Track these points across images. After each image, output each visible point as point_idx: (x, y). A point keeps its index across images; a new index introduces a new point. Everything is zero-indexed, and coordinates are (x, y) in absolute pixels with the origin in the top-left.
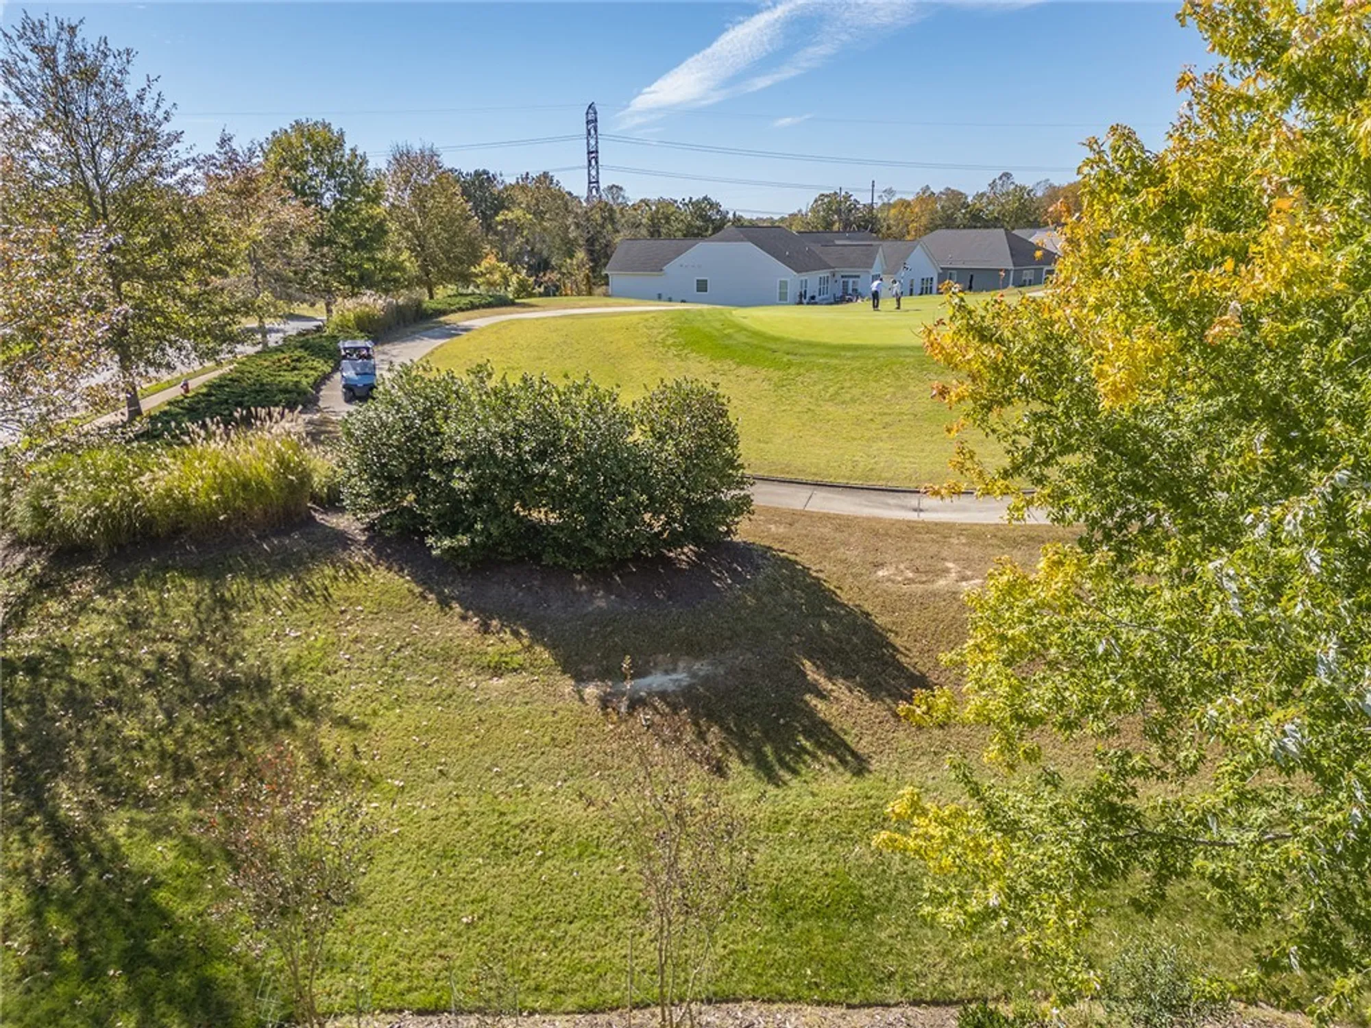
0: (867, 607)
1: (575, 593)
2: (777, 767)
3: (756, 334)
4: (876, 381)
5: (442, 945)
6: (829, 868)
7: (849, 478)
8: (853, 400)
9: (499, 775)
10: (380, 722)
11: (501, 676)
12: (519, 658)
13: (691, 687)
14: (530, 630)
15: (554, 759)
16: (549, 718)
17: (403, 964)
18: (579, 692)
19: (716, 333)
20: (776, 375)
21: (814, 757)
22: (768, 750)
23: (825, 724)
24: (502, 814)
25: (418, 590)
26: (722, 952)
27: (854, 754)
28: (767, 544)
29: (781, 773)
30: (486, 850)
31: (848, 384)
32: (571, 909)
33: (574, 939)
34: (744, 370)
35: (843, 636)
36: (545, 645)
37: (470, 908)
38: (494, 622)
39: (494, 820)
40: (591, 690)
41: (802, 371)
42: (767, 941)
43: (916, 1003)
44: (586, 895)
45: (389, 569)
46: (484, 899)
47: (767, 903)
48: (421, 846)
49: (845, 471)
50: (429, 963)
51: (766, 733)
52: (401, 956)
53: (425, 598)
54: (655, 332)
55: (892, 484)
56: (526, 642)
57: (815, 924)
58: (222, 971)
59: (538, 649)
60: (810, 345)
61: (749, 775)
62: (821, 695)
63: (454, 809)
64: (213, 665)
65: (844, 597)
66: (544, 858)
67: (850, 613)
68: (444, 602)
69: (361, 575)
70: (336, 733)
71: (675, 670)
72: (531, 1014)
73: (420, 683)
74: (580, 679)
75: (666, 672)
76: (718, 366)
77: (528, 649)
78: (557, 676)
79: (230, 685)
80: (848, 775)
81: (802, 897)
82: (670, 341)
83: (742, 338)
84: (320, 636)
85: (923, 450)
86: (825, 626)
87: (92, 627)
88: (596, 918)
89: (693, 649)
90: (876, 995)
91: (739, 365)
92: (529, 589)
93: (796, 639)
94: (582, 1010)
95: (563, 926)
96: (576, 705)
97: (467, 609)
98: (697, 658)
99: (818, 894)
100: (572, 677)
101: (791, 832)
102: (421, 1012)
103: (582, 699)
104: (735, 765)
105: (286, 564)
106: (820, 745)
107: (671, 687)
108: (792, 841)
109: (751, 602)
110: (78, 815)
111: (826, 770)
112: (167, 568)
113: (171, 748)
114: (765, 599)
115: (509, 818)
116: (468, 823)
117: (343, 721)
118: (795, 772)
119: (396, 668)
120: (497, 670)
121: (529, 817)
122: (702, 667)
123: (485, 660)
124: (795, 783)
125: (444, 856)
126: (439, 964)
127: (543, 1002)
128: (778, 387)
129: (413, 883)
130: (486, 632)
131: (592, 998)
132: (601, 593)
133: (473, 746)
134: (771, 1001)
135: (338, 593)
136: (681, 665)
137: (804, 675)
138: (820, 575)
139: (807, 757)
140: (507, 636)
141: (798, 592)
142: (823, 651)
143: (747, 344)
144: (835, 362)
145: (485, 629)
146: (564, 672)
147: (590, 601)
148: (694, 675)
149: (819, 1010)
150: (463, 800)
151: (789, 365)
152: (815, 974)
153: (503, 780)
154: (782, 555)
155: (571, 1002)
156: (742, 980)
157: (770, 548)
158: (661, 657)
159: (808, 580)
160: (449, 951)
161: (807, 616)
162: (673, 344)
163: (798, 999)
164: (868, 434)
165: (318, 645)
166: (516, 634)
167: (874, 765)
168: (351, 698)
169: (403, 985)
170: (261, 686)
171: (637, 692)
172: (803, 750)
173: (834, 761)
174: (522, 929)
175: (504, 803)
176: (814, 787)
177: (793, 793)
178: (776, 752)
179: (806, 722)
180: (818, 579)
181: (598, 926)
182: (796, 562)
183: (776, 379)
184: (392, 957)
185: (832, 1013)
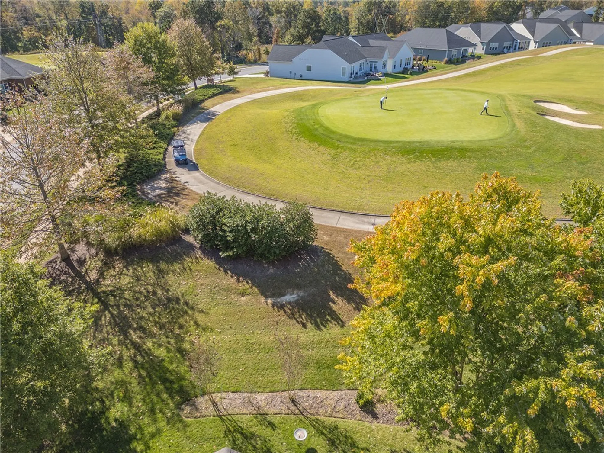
0: (350, 272)
1: (264, 267)
2: (320, 325)
3: (327, 129)
4: (369, 158)
5: (236, 376)
6: (332, 355)
7: (353, 209)
8: (359, 168)
9: (245, 328)
10: (212, 311)
11: (244, 296)
12: (249, 291)
13: (298, 300)
14: (251, 281)
15: (260, 323)
16: (258, 310)
17: (227, 381)
18: (266, 302)
19: (311, 127)
20: (333, 152)
21: (331, 322)
22: (318, 320)
23: (334, 312)
24: (248, 340)
25: (217, 267)
26: (303, 377)
27: (342, 321)
28: (322, 246)
29: (322, 327)
30: (244, 350)
31: (358, 159)
32: (266, 366)
33: (268, 374)
34: (321, 148)
35: (342, 282)
36: (256, 287)
37: (242, 366)
38: (241, 278)
39: (245, 341)
40: (270, 301)
41: (342, 151)
42: (315, 375)
43: (349, 390)
44: (270, 363)
45: (208, 259)
46: (245, 364)
47: (315, 365)
48: (227, 349)
49: (352, 205)
50: (233, 380)
51: (318, 315)
52: (227, 379)
53: (220, 270)
54: (288, 125)
55: (367, 212)
56: (250, 285)
57: (327, 370)
58: (185, 383)
59: (254, 288)
60: (347, 137)
61: (313, 328)
62: (334, 303)
63: (235, 338)
64: (163, 293)
65: (344, 268)
66: (259, 353)
67: (345, 274)
68: (226, 271)
69: (200, 261)
70: (200, 315)
71: (293, 294)
72: (259, 392)
73: (221, 299)
74: (266, 297)
75: (291, 295)
76: (311, 145)
77: (251, 287)
78: (260, 296)
79: (169, 300)
80: (339, 327)
81: (324, 363)
82: (294, 131)
83: (321, 131)
84: (191, 283)
85: (379, 195)
86: (337, 278)
87: (125, 281)
88: (273, 369)
89: (298, 287)
90: (340, 388)
91: (319, 145)
92: (250, 265)
93: (328, 283)
94: (270, 392)
95: (265, 371)
96: (266, 306)
97: (232, 274)
98: (300, 290)
99: (328, 362)
100: (264, 297)
101: (323, 345)
102: (233, 392)
103: (267, 304)
104: (309, 325)
105: (177, 257)
106: (332, 318)
107: (292, 300)
108: (323, 347)
109: (316, 270)
110: (138, 340)
111: (334, 326)
112: (142, 259)
113: (157, 320)
114: (320, 269)
115: (249, 341)
116: (239, 343)
117: (202, 311)
118: (325, 327)
119: (214, 294)
120: (243, 294)
121: (255, 341)
122: (301, 293)
123: (239, 291)
124: (325, 330)
125: (234, 352)
126: (236, 381)
127: (261, 390)
128: (333, 158)
129: (227, 360)
130: (239, 282)
131: (272, 389)
132: (271, 267)
133: (238, 319)
134: (315, 390)
135: (194, 268)
136: (295, 292)
137: (330, 296)
138: (338, 259)
139: (329, 322)
140: (245, 283)
141: (330, 266)
142: (336, 287)
143: (323, 134)
144: (354, 147)
145: (238, 281)
146: (262, 295)
147: (268, 270)
148: (298, 296)
149: (326, 392)
150: (237, 336)
151: (338, 147)
152: (326, 383)
153: (247, 330)
154: (327, 251)
155: (268, 390)
156: (308, 385)
157: (323, 248)
158: (289, 290)
159: (334, 261)
160: (238, 378)
161: (332, 275)
162: (295, 133)
163: (321, 389)
164: (362, 186)
165: (191, 287)
166: (247, 282)
167: (347, 324)
168: (203, 304)
169: (228, 386)
170: (178, 300)
171: (282, 302)
172: (328, 320)
173: (336, 323)
174: (255, 372)
175: (248, 336)
176: (330, 331)
177: (324, 333)
178: (320, 321)
179: (329, 311)
180: (336, 261)
181: (273, 371)
182: (330, 254)
183: (333, 154)
184: (224, 379)
185: (328, 392)
